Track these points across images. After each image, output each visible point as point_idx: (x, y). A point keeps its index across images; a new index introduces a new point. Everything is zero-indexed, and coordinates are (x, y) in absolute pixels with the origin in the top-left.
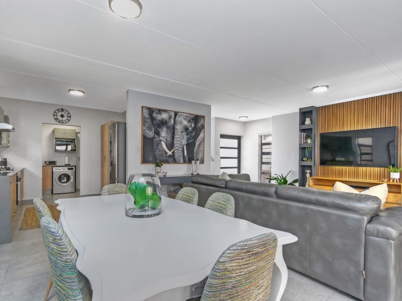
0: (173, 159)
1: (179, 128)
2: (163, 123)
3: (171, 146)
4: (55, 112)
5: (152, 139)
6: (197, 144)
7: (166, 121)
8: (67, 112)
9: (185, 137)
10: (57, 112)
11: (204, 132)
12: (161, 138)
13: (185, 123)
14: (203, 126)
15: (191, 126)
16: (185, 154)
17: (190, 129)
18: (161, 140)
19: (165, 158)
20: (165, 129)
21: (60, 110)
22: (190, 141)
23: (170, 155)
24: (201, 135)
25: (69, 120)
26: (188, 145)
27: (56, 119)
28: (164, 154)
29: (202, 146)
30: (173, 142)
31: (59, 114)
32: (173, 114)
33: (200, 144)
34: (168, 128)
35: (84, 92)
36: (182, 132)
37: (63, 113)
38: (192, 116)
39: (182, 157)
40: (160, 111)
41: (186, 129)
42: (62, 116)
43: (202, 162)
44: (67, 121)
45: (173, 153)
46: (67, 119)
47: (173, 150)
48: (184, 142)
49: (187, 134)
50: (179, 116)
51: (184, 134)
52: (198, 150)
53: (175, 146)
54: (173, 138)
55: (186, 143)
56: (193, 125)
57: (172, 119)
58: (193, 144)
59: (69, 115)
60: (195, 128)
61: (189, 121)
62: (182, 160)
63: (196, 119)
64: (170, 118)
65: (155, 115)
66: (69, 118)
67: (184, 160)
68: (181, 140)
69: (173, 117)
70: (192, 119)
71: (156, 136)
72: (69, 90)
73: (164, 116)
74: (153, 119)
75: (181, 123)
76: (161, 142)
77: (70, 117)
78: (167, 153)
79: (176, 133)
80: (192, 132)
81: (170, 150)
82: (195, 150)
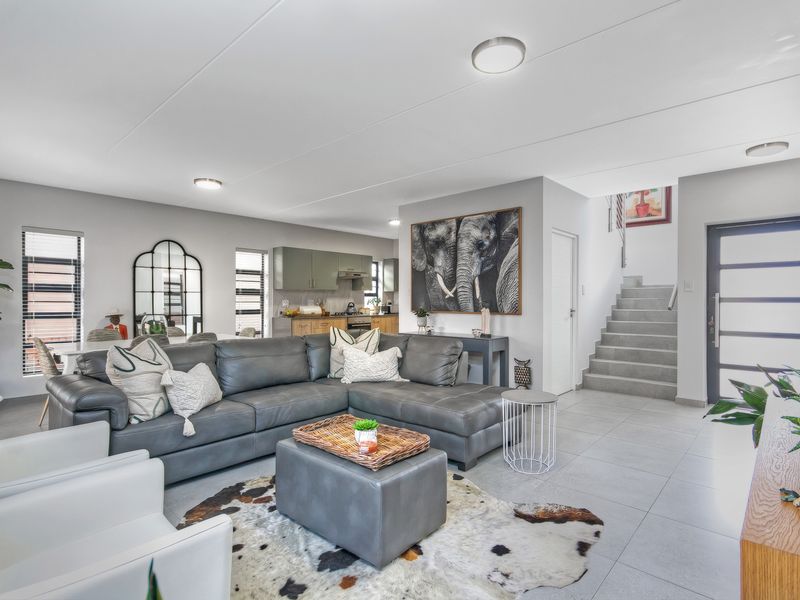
0: (454, 306)
1: (465, 245)
2: (440, 243)
3: (451, 281)
5: (426, 270)
6: (502, 272)
7: (443, 238)
9: (477, 260)
11: (519, 243)
12: (437, 270)
13: (477, 233)
14: (516, 232)
15: (488, 237)
16: (478, 295)
17: (487, 243)
18: (436, 273)
19: (442, 303)
20: (441, 253)
22: (487, 268)
23: (450, 297)
24: (513, 252)
26: (482, 277)
28: (441, 296)
29: (515, 274)
30: (456, 274)
32: (454, 223)
33: (508, 272)
34: (446, 249)
36: (471, 253)
38: (489, 217)
39: (471, 301)
40: (434, 224)
41: (479, 245)
43: (516, 310)
45: (455, 293)
47: (454, 289)
48: (475, 271)
49: (481, 256)
50: (465, 224)
51: (474, 255)
52: (505, 285)
53: (458, 281)
54: (455, 265)
55: (478, 272)
56: (493, 234)
57: (453, 233)
58: (495, 272)
60: (497, 241)
61: (484, 229)
62: (471, 306)
63: (499, 219)
64: (450, 231)
65: (427, 233)
67: (475, 306)
68: (470, 267)
69: (454, 228)
70: (491, 222)
71: (429, 267)
73: (441, 230)
74: (424, 240)
75: (468, 236)
76: (436, 276)
78: (444, 294)
79: (459, 256)
80: (490, 248)
81: (450, 289)
82: (498, 285)
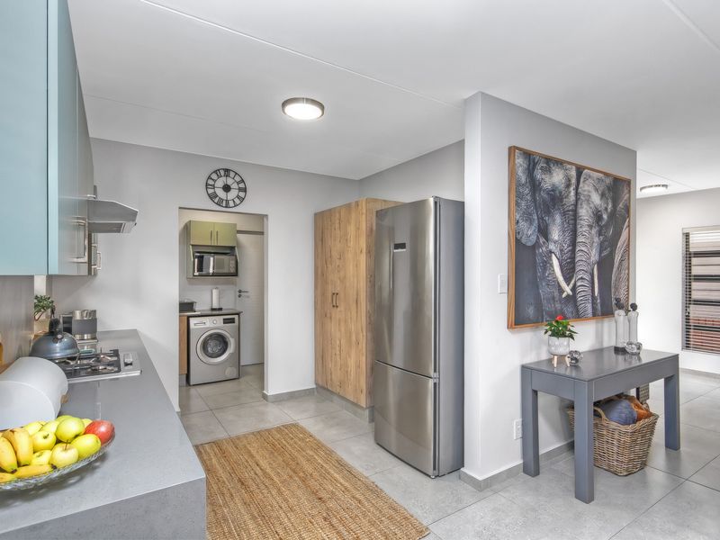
0: (573, 309)
1: (585, 213)
2: (555, 199)
3: (569, 268)
4: (209, 178)
5: (536, 245)
6: (617, 259)
7: (560, 193)
8: (238, 179)
9: (596, 239)
10: (214, 176)
11: (629, 226)
12: (552, 247)
13: (596, 199)
14: (627, 210)
15: (606, 209)
16: (596, 291)
17: (605, 216)
18: (551, 252)
20: (558, 218)
21: (222, 173)
22: (605, 253)
23: (568, 296)
24: (624, 235)
25: (242, 200)
26: (600, 263)
27: (212, 197)
28: (556, 294)
29: (625, 263)
30: (574, 258)
31: (220, 183)
32: (573, 173)
33: (621, 261)
34: (564, 214)
35: (322, 107)
36: (591, 228)
37: (230, 181)
38: (608, 181)
39: (590, 300)
40: (551, 162)
41: (598, 216)
42: (227, 188)
44: (237, 201)
45: (574, 289)
46: (238, 197)
47: (573, 282)
48: (594, 256)
49: (600, 234)
50: (586, 179)
51: (593, 231)
52: (618, 279)
53: (578, 269)
54: (574, 243)
55: (597, 257)
56: (610, 206)
57: (572, 188)
58: (612, 255)
59: (242, 185)
60: (612, 215)
61: (603, 195)
62: (589, 309)
63: (616, 188)
64: (568, 184)
65: (539, 175)
66: (242, 194)
67: (593, 308)
68: (589, 249)
69: (574, 181)
70: (609, 189)
71: (541, 240)
72: (285, 104)
73: (557, 178)
74: (535, 186)
75: (588, 200)
76: (551, 256)
77: (244, 190)
78: (561, 291)
79: (579, 230)
80: (607, 226)
81: (568, 280)
82: (613, 278)
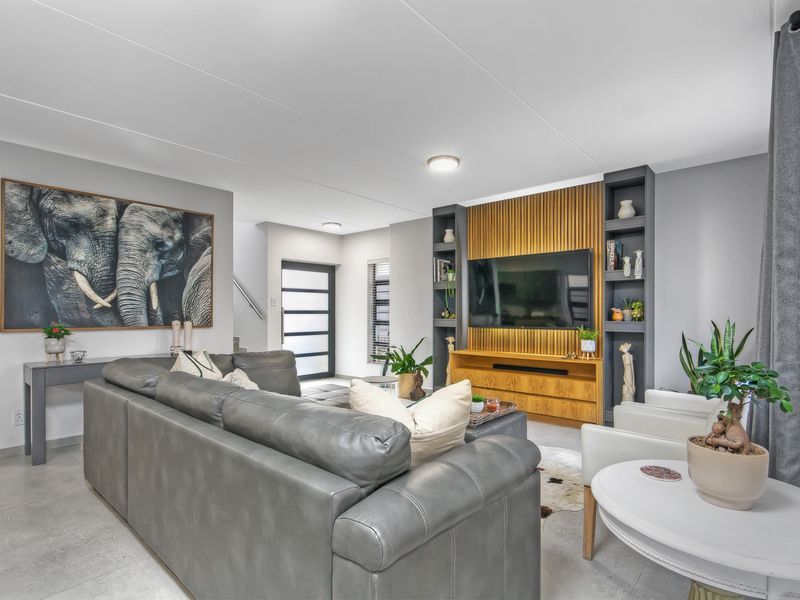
0: (116, 318)
1: (131, 239)
2: (77, 227)
3: (106, 285)
5: (46, 262)
6: (191, 280)
7: (89, 221)
9: (154, 262)
11: (212, 253)
12: (73, 265)
13: (154, 229)
14: (209, 239)
15: (171, 238)
16: (155, 304)
17: (170, 244)
18: (72, 270)
19: (86, 316)
20: (85, 242)
22: (170, 274)
23: (103, 309)
24: (204, 260)
26: (160, 284)
28: (82, 305)
29: (206, 284)
30: (115, 275)
32: (112, 206)
33: (198, 282)
34: (96, 239)
36: (145, 252)
38: (174, 214)
39: (144, 311)
40: (66, 195)
41: (157, 244)
43: (207, 322)
45: (115, 302)
47: (112, 296)
48: (152, 274)
49: (160, 257)
50: (132, 212)
51: (148, 255)
52: (194, 296)
53: (119, 285)
54: (113, 264)
55: (156, 277)
56: (178, 235)
57: (109, 218)
58: (181, 279)
60: (183, 244)
61: (165, 226)
62: (143, 319)
63: (187, 221)
64: (103, 214)
65: (48, 204)
67: (149, 319)
68: (139, 271)
69: (113, 212)
70: (176, 221)
71: (54, 259)
73: (84, 208)
74: (40, 214)
75: (139, 228)
76: (71, 275)
78: (92, 303)
79: (122, 251)
80: (173, 251)
81: (104, 295)
82: (185, 294)
